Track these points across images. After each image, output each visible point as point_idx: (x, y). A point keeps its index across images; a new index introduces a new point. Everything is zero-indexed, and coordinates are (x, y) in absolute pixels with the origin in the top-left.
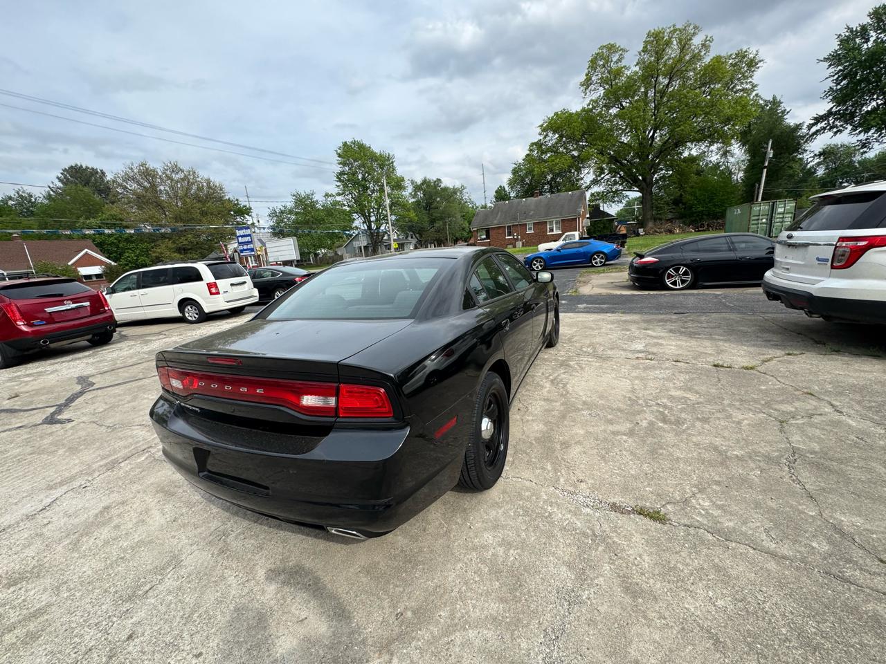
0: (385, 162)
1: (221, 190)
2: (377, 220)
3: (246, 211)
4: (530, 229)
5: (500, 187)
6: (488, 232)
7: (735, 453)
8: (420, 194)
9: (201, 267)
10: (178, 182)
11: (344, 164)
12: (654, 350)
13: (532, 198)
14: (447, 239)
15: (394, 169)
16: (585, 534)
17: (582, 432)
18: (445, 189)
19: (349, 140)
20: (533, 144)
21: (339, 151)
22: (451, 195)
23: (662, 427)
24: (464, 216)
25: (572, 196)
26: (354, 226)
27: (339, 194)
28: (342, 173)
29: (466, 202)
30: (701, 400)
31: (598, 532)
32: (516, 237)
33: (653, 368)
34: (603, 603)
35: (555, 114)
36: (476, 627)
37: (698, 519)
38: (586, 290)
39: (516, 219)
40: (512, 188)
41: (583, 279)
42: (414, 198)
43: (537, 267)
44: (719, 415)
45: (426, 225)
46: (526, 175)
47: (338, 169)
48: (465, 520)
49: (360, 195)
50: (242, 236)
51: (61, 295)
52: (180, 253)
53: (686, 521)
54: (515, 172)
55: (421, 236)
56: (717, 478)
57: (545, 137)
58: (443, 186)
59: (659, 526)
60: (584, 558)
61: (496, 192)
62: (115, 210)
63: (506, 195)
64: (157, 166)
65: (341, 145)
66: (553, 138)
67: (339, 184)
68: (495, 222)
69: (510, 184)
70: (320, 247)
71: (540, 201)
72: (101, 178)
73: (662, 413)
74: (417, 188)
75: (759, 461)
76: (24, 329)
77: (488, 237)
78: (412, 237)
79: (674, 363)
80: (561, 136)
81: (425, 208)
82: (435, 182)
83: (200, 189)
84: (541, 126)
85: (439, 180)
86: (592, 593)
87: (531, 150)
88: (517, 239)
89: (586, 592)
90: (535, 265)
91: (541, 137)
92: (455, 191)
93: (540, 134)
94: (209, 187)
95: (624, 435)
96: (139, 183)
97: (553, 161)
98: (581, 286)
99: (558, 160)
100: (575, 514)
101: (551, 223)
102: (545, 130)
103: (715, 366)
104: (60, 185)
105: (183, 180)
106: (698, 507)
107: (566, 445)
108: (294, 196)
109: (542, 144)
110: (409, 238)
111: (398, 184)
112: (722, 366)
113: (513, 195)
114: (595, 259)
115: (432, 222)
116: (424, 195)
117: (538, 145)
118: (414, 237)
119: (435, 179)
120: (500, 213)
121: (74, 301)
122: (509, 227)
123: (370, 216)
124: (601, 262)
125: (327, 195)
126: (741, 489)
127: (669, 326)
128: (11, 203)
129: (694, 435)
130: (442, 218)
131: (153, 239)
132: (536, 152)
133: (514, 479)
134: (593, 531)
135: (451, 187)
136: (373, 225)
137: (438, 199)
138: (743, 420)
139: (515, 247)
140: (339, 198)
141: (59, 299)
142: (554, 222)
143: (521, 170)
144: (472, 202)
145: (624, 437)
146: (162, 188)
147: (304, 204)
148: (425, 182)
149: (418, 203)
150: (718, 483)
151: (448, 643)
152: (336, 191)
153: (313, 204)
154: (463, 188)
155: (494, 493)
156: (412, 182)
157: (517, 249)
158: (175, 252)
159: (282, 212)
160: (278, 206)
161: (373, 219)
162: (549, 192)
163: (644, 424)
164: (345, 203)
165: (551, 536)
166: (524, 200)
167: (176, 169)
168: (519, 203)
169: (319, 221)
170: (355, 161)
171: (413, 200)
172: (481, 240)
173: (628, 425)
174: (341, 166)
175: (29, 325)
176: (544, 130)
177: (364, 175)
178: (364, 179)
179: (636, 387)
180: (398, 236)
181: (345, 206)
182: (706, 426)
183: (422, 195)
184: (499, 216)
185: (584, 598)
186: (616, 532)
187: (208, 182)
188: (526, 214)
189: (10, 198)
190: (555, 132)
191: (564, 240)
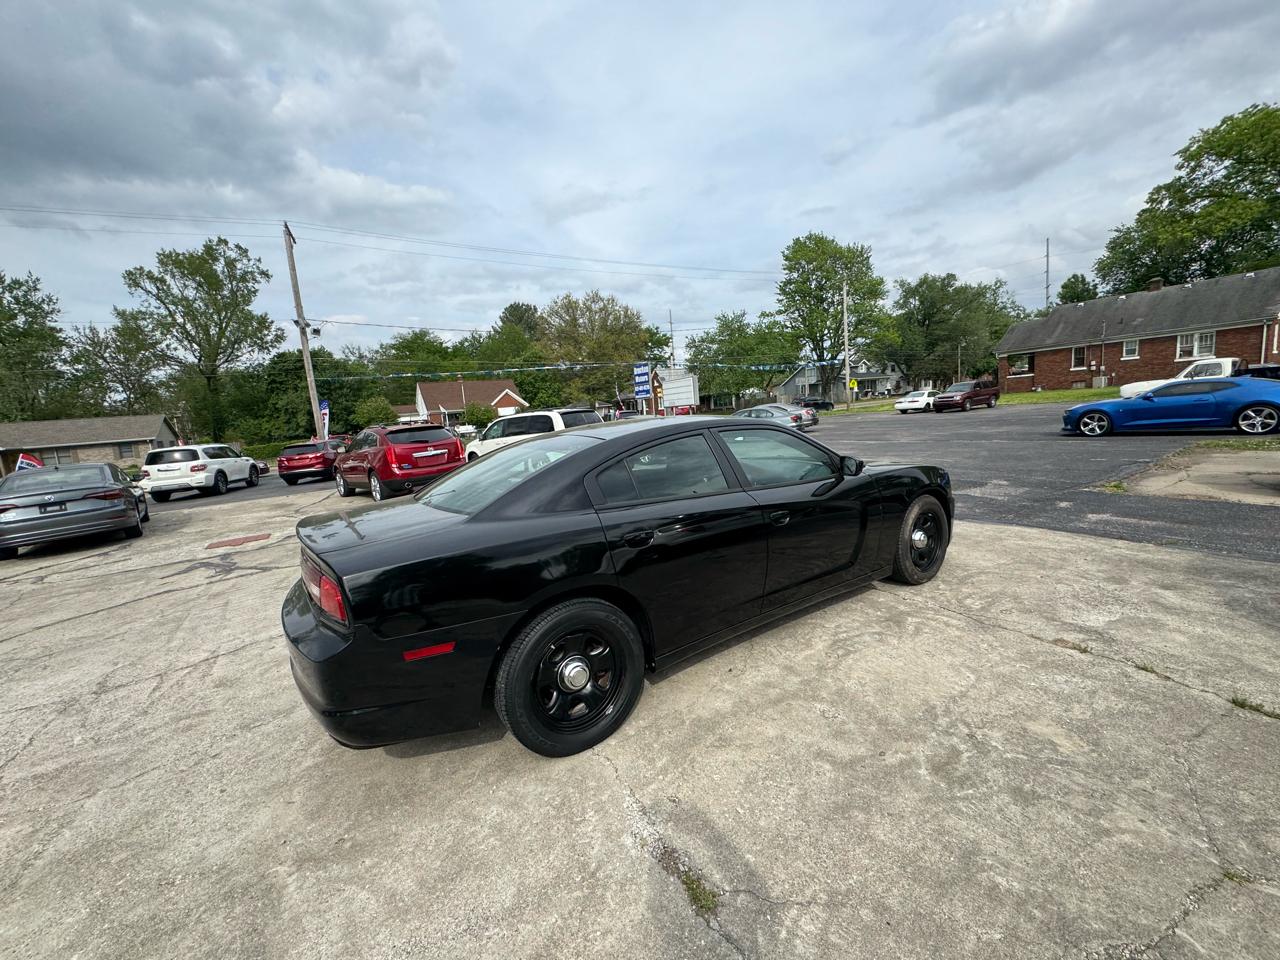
0: (855, 261)
1: (638, 318)
2: (832, 346)
3: (665, 342)
4: (1131, 352)
5: (1075, 276)
6: (1032, 359)
7: (999, 879)
8: (915, 302)
9: (555, 415)
10: (596, 313)
11: (790, 269)
12: (1122, 634)
13: (1145, 293)
14: (956, 372)
15: (869, 268)
16: (584, 866)
17: (771, 732)
18: (964, 289)
19: (802, 235)
20: (1158, 190)
21: (786, 252)
22: (972, 298)
23: (918, 776)
24: (996, 332)
25: (1253, 281)
26: (802, 354)
27: (780, 312)
28: (789, 282)
29: (1005, 307)
30: (1081, 759)
31: (600, 875)
32: (1094, 368)
33: (1066, 667)
34: (493, 953)
35: (1224, 122)
36: (373, 892)
37: (760, 939)
38: (1157, 485)
39: (1097, 334)
40: (1104, 278)
41: (1178, 460)
42: (901, 308)
43: (1092, 430)
44: (1078, 802)
45: (920, 350)
46: (1143, 250)
47: (783, 276)
48: (499, 780)
49: (811, 311)
50: (639, 375)
51: (427, 442)
52: (589, 393)
53: (735, 931)
54: (1113, 246)
55: (909, 367)
56: (892, 902)
57: (1193, 170)
58: (958, 284)
59: (690, 911)
60: (546, 893)
61: (1063, 287)
62: (537, 347)
63: (1088, 290)
64: (579, 296)
65: (791, 243)
66: (1217, 170)
67: (781, 298)
68: (1049, 341)
69: (1099, 270)
70: (746, 385)
71: (1164, 297)
72: (533, 314)
73: (955, 753)
74: (909, 292)
75: (1031, 918)
76: (397, 471)
77: (1031, 370)
78: (893, 370)
79: (1130, 670)
80: (1242, 161)
81: (921, 324)
82: (944, 279)
83: (617, 319)
84: (1187, 149)
85: (951, 277)
86: (500, 935)
87: (1151, 200)
88: (1098, 372)
89: (497, 930)
90: (1086, 425)
91: (1183, 173)
92: (981, 292)
93: (1180, 167)
94: (626, 316)
95: (833, 763)
96: (561, 317)
97: (1211, 214)
98: (1154, 475)
99: (1225, 210)
100: (609, 834)
101: (1189, 339)
102: (1192, 157)
103: (1234, 702)
104: (500, 324)
105: (601, 310)
106: (788, 923)
107: (724, 742)
108: (719, 319)
109: (1185, 186)
110: (888, 372)
111: (875, 290)
112: (1257, 709)
113: (1102, 289)
114: (1247, 418)
115: (931, 345)
116: (922, 303)
117: (1176, 189)
118: (897, 369)
119: (943, 275)
120: (1061, 326)
121: (436, 447)
122: (1079, 351)
123: (822, 341)
124: (1264, 426)
125: (764, 315)
126: (912, 941)
127: (1246, 591)
128: (466, 344)
129: (959, 812)
130: (948, 339)
131: (567, 377)
132: (1167, 202)
133: (602, 759)
134: (598, 868)
135: (974, 285)
136: (825, 353)
137: (947, 307)
138: (1124, 832)
139: (1090, 386)
140: (780, 318)
141: (424, 444)
142: (1196, 336)
143: (1130, 241)
144: (1015, 307)
145: (828, 767)
146: (581, 321)
147: (732, 328)
148: (924, 281)
149: (908, 317)
150: (880, 908)
151: (339, 890)
152: (778, 307)
153: (741, 329)
154: (1000, 283)
155: (562, 765)
156: (902, 284)
157: (1092, 391)
158: (583, 392)
159: (703, 341)
160: (699, 334)
161: (827, 344)
162: (1203, 275)
163: (891, 759)
164: (788, 324)
165: (547, 847)
166: (1124, 297)
167: (596, 298)
168: (1108, 305)
169: (747, 351)
170: (808, 263)
171: (900, 312)
172: (1014, 374)
173: (863, 749)
174: (787, 271)
175: (400, 468)
176: (1188, 159)
177: (819, 283)
178: (821, 288)
179: (972, 693)
180: (868, 368)
181: (787, 327)
182: (1014, 810)
183: (917, 303)
184: (1059, 330)
185: (487, 934)
186: (623, 885)
187: (626, 309)
188: (1123, 324)
189: (466, 340)
190: (1221, 156)
191: (1189, 375)
